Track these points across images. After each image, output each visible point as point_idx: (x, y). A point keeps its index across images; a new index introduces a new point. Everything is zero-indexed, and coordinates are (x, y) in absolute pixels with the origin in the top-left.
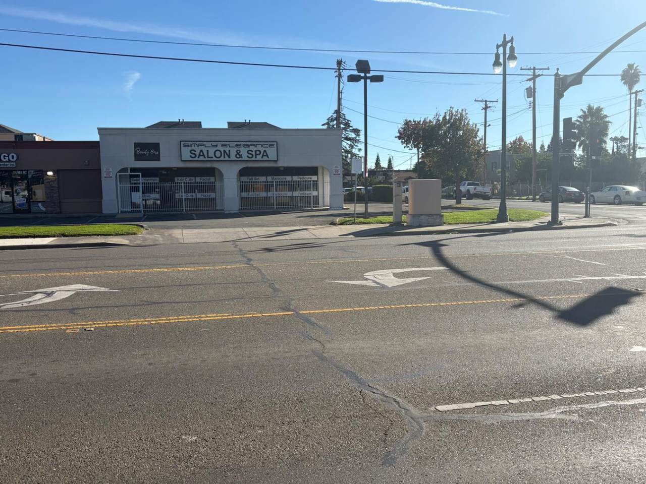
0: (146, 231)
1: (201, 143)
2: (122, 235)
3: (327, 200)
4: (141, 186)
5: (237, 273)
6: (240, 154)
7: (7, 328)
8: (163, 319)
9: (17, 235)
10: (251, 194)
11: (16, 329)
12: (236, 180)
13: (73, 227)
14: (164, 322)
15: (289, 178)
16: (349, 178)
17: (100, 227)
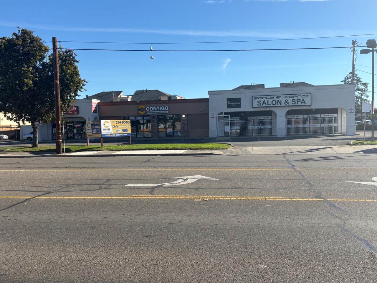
0: (232, 147)
1: (264, 97)
2: (220, 149)
3: (344, 130)
4: (230, 122)
5: (286, 174)
6: (288, 102)
7: (167, 196)
8: (245, 197)
9: (168, 148)
10: (293, 126)
11: (171, 197)
12: (284, 117)
13: (195, 144)
14: (245, 199)
15: (318, 116)
16: (359, 115)
17: (208, 145)
